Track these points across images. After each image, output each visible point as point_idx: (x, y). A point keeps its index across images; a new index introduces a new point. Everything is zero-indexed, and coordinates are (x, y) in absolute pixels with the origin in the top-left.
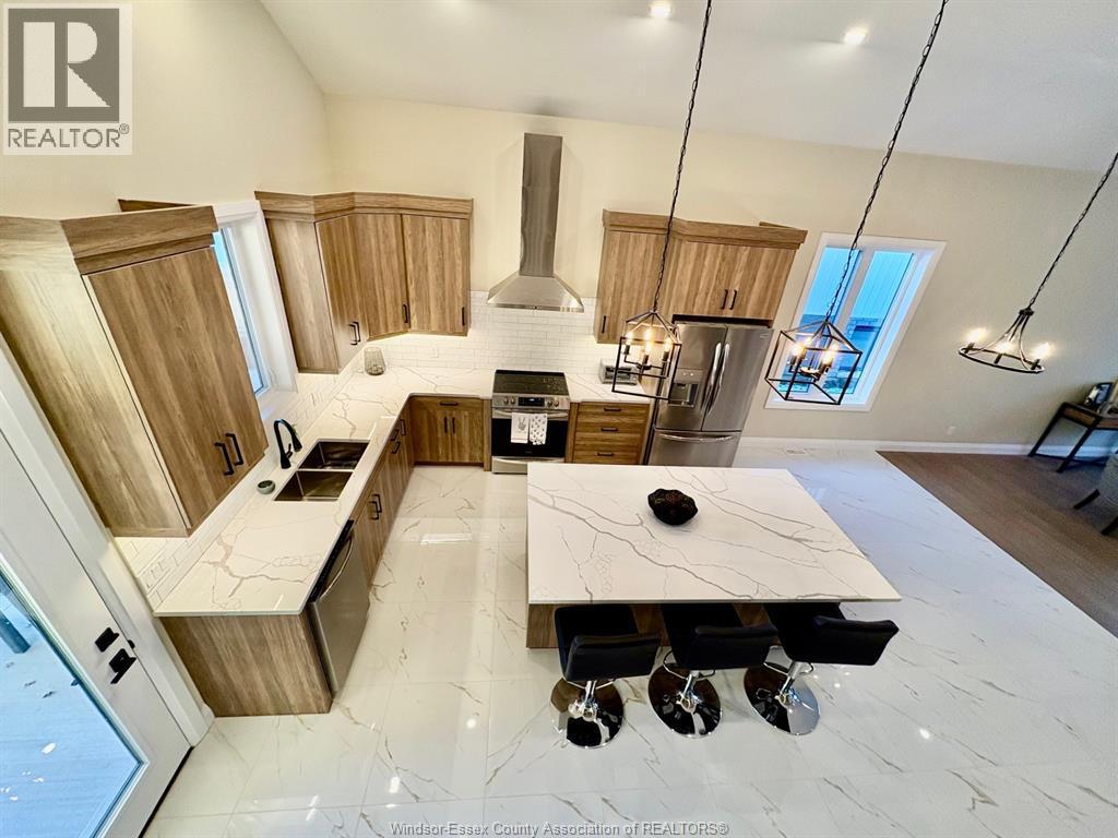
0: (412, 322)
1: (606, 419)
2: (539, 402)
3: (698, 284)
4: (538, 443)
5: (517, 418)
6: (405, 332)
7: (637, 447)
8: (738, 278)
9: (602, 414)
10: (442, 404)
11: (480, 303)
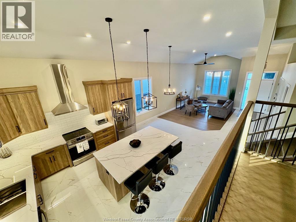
0: (22, 131)
1: (104, 134)
2: (84, 137)
3: (115, 94)
4: (87, 149)
5: (78, 145)
6: (20, 135)
7: (114, 137)
8: (123, 90)
9: (103, 133)
10: (46, 154)
11: (49, 116)
